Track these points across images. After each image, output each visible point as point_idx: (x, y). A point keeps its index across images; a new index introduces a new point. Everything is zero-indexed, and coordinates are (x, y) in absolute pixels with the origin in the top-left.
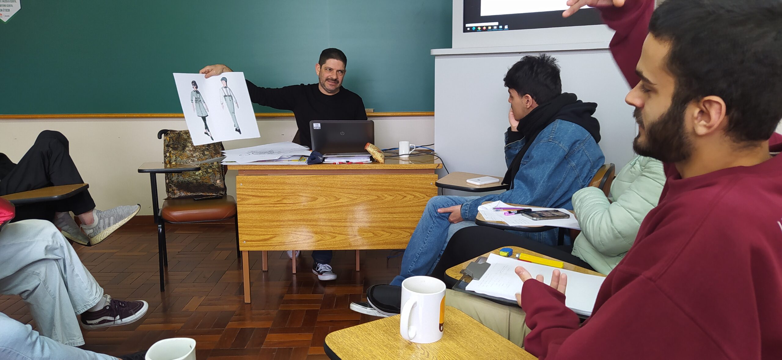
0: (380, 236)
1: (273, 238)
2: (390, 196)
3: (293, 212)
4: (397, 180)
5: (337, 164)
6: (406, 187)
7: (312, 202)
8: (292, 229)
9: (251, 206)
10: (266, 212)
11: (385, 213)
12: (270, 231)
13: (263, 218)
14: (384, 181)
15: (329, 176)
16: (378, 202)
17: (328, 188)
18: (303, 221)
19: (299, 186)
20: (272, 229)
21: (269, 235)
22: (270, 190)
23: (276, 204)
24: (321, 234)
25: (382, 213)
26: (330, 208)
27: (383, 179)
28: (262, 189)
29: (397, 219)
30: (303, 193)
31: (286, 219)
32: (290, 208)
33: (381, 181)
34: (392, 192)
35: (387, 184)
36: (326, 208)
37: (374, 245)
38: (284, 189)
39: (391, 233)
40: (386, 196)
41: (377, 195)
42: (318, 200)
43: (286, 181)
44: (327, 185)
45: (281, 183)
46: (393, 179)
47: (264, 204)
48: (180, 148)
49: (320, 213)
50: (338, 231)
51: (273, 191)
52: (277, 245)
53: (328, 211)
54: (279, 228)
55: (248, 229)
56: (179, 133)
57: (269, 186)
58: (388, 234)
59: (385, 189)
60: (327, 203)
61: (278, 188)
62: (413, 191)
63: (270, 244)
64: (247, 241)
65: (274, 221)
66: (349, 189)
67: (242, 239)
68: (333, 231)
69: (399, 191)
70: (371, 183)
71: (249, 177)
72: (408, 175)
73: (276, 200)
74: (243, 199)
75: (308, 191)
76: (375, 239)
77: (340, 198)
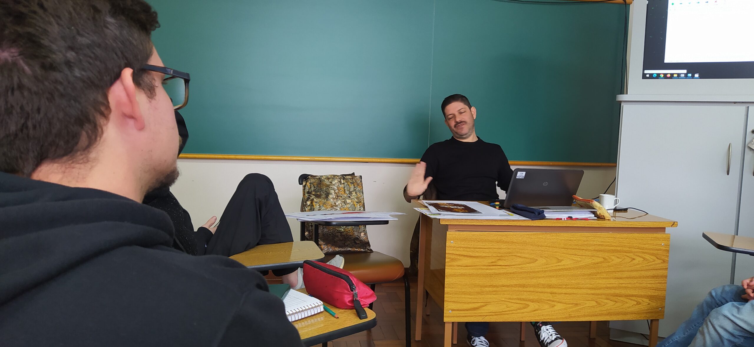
0: (604, 306)
1: (483, 306)
2: (618, 258)
3: (509, 275)
4: (627, 240)
5: (563, 219)
6: (636, 247)
7: (531, 264)
8: (506, 296)
9: (461, 268)
10: (477, 275)
11: (610, 278)
12: (480, 299)
13: (474, 283)
14: (612, 241)
15: (552, 233)
16: (604, 265)
17: (550, 248)
18: (519, 287)
19: (517, 244)
20: (483, 296)
21: (479, 303)
22: (485, 249)
23: (489, 266)
24: (539, 302)
25: (607, 278)
26: (550, 271)
27: (611, 238)
28: (475, 248)
29: (624, 285)
30: (521, 253)
31: (501, 284)
32: (504, 271)
33: (609, 241)
34: (620, 254)
35: (615, 244)
36: (545, 271)
37: (596, 316)
38: (500, 248)
39: (616, 301)
40: (613, 258)
41: (603, 257)
42: (538, 261)
43: (503, 239)
44: (549, 245)
45: (498, 242)
46: (622, 238)
47: (476, 266)
48: (324, 196)
49: (539, 278)
50: (558, 299)
51: (487, 250)
52: (487, 316)
53: (548, 275)
54: (491, 294)
55: (456, 296)
56: (320, 178)
57: (484, 244)
58: (613, 303)
59: (612, 250)
60: (547, 266)
61: (494, 247)
62: (643, 253)
63: (479, 314)
64: (452, 310)
65: (486, 287)
66: (573, 249)
67: (448, 308)
68: (551, 299)
69: (627, 253)
70: (597, 243)
71: (461, 234)
72: (638, 234)
73: (490, 261)
74: (453, 260)
75: (527, 251)
76: (598, 309)
77: (562, 260)
